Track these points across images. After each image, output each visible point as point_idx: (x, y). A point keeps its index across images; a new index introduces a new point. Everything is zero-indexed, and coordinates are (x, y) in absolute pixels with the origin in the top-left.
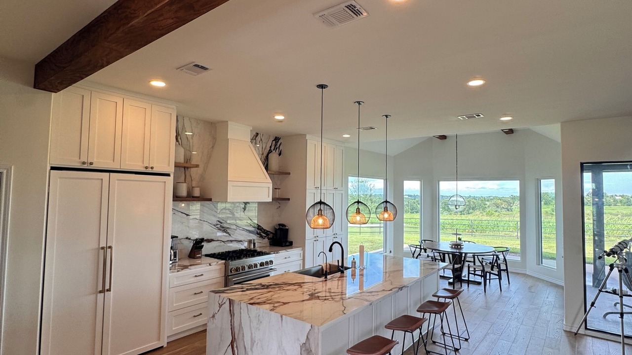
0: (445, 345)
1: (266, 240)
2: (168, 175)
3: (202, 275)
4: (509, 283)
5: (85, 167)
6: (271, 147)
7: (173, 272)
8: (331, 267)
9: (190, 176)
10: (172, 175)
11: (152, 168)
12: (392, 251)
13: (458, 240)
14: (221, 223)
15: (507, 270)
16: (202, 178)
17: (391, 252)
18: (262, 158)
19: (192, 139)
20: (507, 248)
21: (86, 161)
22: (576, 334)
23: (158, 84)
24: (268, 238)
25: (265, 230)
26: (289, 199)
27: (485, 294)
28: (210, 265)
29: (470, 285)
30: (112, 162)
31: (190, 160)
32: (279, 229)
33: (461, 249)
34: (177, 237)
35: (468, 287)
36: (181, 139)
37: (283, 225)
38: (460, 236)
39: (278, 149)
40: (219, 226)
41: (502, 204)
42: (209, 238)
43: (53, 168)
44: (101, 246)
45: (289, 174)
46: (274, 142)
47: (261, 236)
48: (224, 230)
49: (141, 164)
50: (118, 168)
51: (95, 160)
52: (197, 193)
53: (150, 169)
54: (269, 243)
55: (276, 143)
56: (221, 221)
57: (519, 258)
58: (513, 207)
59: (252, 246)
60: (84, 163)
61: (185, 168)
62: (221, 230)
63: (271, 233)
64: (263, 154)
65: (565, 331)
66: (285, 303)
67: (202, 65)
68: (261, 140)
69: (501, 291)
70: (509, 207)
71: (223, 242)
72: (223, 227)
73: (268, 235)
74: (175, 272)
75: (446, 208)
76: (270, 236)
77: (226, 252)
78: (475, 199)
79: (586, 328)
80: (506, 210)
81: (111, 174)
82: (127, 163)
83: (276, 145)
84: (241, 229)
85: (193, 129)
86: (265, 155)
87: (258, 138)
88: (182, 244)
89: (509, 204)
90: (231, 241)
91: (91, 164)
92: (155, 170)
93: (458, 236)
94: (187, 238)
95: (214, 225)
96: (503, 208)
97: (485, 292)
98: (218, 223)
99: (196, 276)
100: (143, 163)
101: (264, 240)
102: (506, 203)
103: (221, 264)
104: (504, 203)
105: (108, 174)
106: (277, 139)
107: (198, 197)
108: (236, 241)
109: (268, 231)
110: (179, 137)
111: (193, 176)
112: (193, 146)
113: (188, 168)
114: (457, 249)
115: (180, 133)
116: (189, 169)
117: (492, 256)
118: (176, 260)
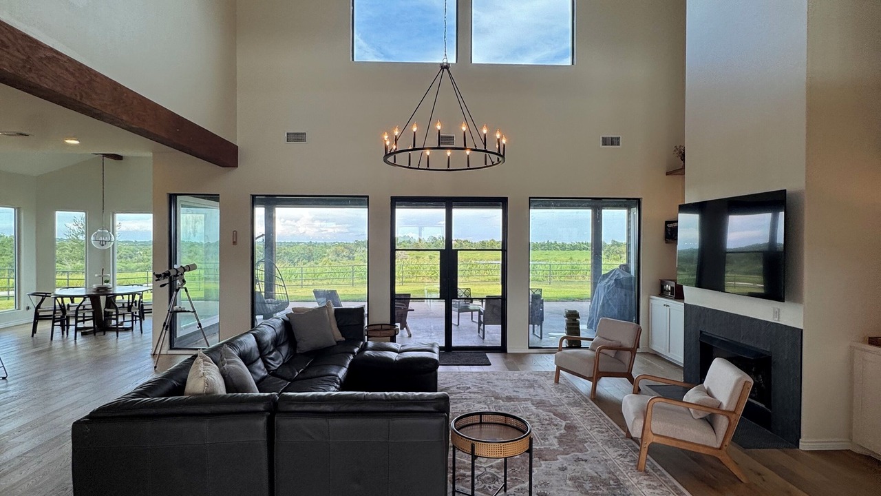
41: (343, 251)
58: (355, 255)
70: (351, 255)
78: (313, 246)
79: (171, 348)
80: (347, 258)
89: (352, 251)
96: (345, 256)
102: (347, 250)
104: (346, 250)
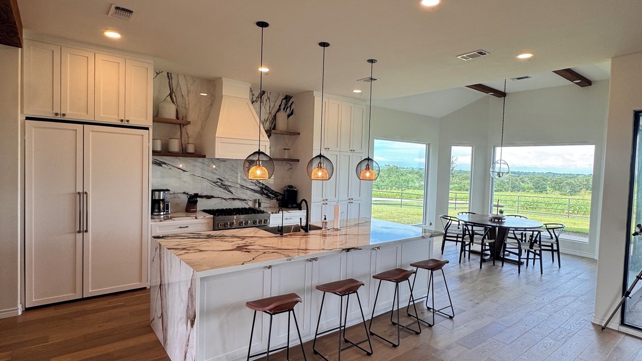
0: (418, 319)
1: (274, 201)
2: (147, 129)
3: (187, 227)
4: (560, 267)
5: (58, 118)
6: (280, 106)
7: (155, 221)
8: (311, 227)
9: (187, 133)
10: (151, 130)
11: (128, 121)
12: (433, 224)
13: (499, 213)
14: (222, 180)
15: (558, 250)
16: (200, 135)
17: (431, 224)
18: (270, 117)
19: (188, 96)
20: (562, 225)
21: (59, 113)
22: (603, 328)
23: (112, 35)
24: (276, 199)
25: (273, 191)
26: (298, 161)
27: (519, 275)
28: (196, 218)
29: (504, 264)
30: (86, 114)
31: (186, 117)
32: (287, 190)
33: (502, 223)
34: (169, 190)
35: (503, 265)
36: (175, 96)
37: (291, 187)
38: (502, 209)
39: (289, 108)
40: (218, 183)
42: (209, 195)
43: (27, 118)
44: (77, 191)
45: (299, 134)
46: (284, 101)
47: (268, 197)
48: (225, 188)
49: (116, 117)
50: (91, 119)
51: (68, 112)
52: (191, 149)
53: (126, 123)
54: (278, 204)
55: (286, 101)
56: (222, 179)
57: (586, 240)
59: (257, 206)
60: (57, 114)
61: (180, 124)
62: (221, 187)
63: (281, 194)
64: (270, 113)
65: (594, 324)
66: (201, 251)
67: (123, 7)
68: (269, 98)
69: (542, 273)
71: (224, 199)
72: (224, 185)
73: (276, 196)
74: (157, 222)
75: (557, 187)
76: (279, 198)
77: (226, 209)
79: (622, 323)
81: (85, 125)
82: (101, 115)
83: (286, 105)
84: (244, 188)
85: (189, 86)
86: (273, 113)
87: (265, 97)
88: (179, 198)
90: (234, 199)
91: (64, 115)
92: (131, 123)
93: (499, 208)
94: (184, 193)
95: (214, 183)
97: (519, 273)
98: (219, 180)
99: (180, 227)
100: (119, 117)
101: (272, 201)
103: (211, 218)
105: (81, 125)
106: (287, 98)
107: (193, 154)
108: (239, 199)
109: (276, 192)
110: (173, 95)
111: (190, 133)
112: (189, 104)
113: (183, 125)
114: (498, 222)
115: (174, 90)
116: (185, 127)
117: (531, 232)
118: (168, 212)
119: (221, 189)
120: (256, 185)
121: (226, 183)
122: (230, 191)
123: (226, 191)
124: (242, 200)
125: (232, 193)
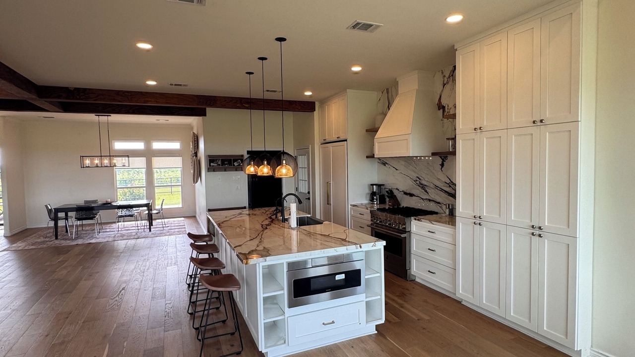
2: (346, 141)
3: (363, 214)
11: (339, 137)
42: (411, 193)
48: (422, 187)
51: (327, 138)
62: (420, 186)
71: (422, 199)
72: (422, 184)
84: (438, 188)
90: (430, 200)
94: (397, 189)
95: (415, 181)
98: (418, 179)
99: (360, 214)
119: (420, 188)
120: (450, 186)
121: (424, 182)
122: (426, 191)
123: (423, 191)
124: (437, 202)
125: (428, 193)
